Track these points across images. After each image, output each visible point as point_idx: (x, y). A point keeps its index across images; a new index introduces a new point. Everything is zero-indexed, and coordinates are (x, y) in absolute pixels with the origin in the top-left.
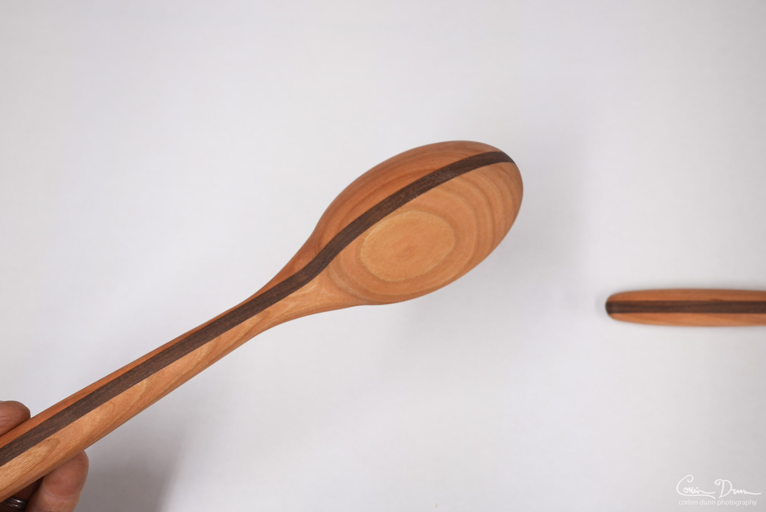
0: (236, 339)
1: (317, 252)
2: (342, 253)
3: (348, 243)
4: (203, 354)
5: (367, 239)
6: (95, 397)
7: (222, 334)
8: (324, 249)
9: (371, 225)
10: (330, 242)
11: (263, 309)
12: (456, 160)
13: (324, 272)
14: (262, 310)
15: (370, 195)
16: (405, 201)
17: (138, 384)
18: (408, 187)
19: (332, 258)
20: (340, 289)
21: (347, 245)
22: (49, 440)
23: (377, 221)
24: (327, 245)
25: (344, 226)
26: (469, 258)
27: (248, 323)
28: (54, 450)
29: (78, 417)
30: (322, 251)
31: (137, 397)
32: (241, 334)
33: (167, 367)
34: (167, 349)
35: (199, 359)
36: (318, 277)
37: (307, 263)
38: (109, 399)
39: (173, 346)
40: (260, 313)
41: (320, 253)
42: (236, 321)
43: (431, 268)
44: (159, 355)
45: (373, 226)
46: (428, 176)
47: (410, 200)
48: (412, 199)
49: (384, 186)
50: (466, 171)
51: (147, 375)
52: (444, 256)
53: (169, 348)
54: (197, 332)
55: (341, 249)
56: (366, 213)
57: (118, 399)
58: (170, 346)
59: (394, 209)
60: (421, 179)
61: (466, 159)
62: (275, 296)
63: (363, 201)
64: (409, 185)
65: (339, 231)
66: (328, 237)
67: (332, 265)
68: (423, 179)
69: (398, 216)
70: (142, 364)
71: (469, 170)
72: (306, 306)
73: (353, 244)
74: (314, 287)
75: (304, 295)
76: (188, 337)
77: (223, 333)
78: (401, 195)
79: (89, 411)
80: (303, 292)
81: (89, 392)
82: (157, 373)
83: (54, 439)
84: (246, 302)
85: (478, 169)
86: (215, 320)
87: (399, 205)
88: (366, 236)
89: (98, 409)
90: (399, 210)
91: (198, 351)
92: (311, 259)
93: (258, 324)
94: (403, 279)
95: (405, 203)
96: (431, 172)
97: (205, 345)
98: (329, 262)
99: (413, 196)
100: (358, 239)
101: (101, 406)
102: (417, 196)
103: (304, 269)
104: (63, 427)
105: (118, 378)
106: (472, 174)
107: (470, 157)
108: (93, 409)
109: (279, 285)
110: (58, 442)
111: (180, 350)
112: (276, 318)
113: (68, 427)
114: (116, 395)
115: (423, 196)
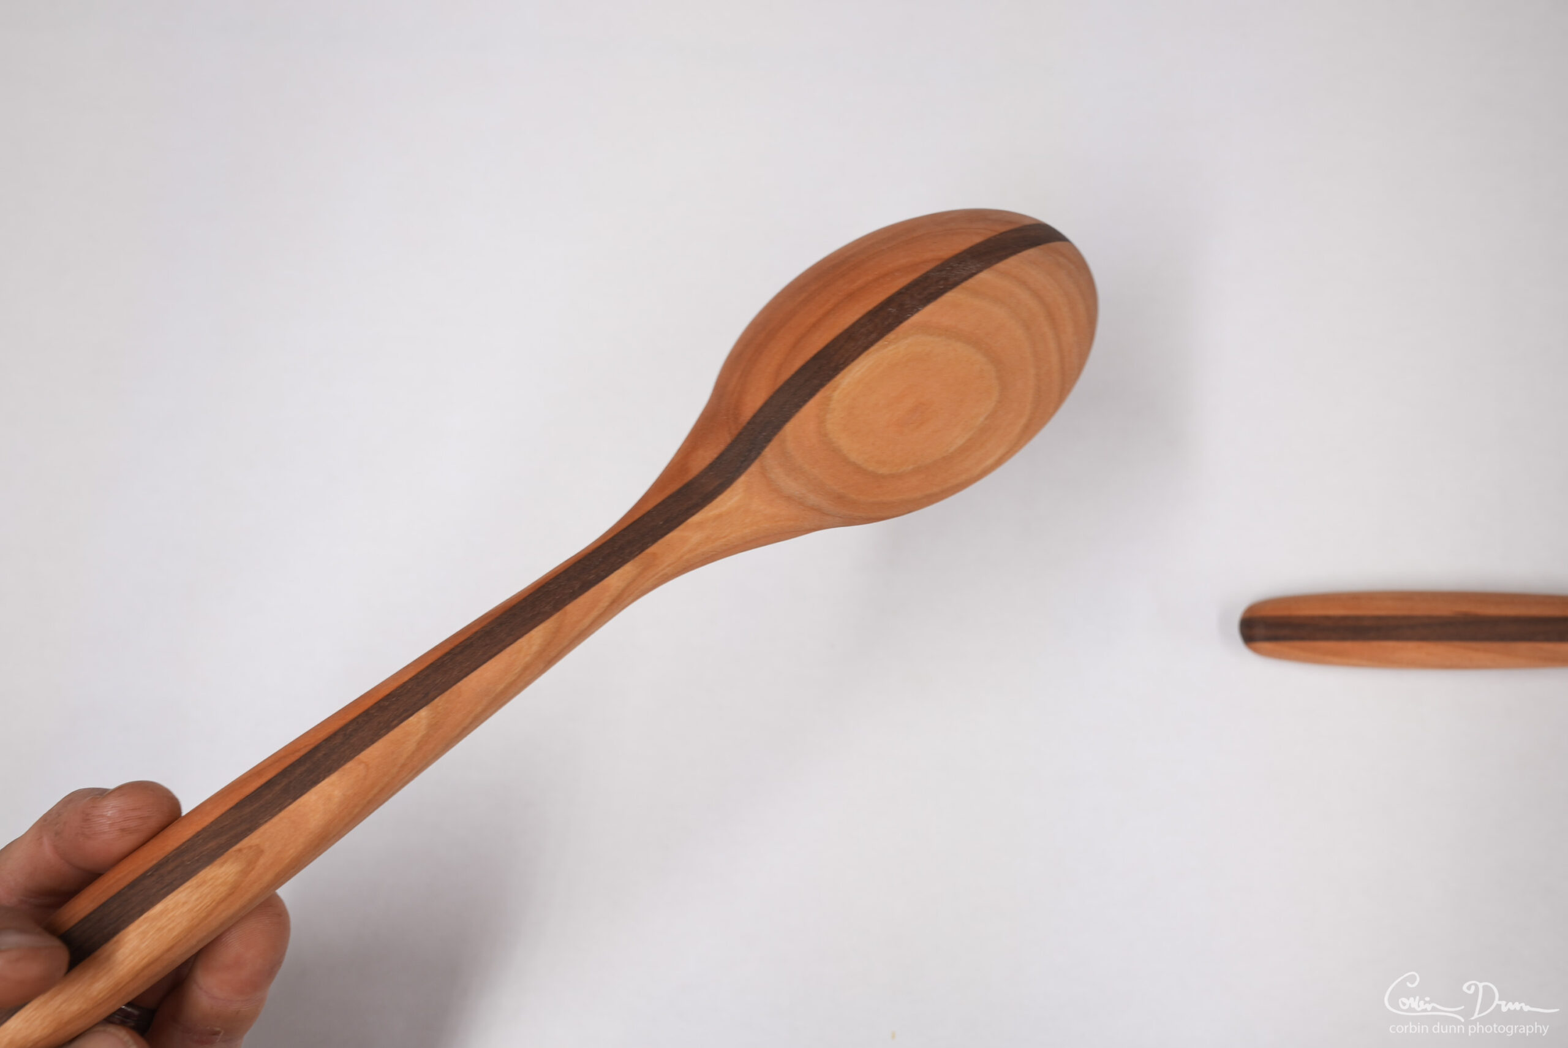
0: (595, 613)
1: (735, 432)
2: (789, 428)
3: (799, 406)
4: (535, 648)
5: (836, 395)
6: (325, 755)
7: (566, 605)
8: (749, 423)
9: (842, 369)
10: (761, 410)
11: (642, 549)
12: (977, 239)
13: (754, 468)
14: (640, 553)
15: (827, 314)
16: (899, 320)
17: (411, 719)
18: (900, 293)
19: (768, 440)
20: (789, 498)
21: (797, 411)
22: (240, 850)
23: (853, 360)
24: (755, 416)
25: (786, 375)
26: (1023, 421)
27: (615, 581)
28: (253, 869)
29: (295, 799)
30: (745, 428)
31: (411, 745)
32: (605, 603)
33: (465, 679)
34: (457, 646)
35: (528, 659)
36: (743, 479)
37: (715, 456)
38: (355, 756)
39: (469, 638)
40: (637, 559)
41: (740, 434)
42: (591, 577)
43: (960, 442)
44: (445, 659)
45: (846, 371)
46: (932, 271)
47: (908, 318)
48: (912, 315)
49: (851, 297)
50: (1000, 259)
51: (426, 700)
52: (981, 419)
53: (461, 643)
54: (514, 606)
55: (786, 419)
56: (827, 347)
57: (374, 752)
58: (462, 639)
59: (881, 335)
60: (921, 277)
61: (995, 237)
62: (661, 523)
63: (815, 326)
64: (901, 289)
65: (777, 386)
66: (755, 400)
67: (770, 453)
68: (925, 277)
69: (890, 348)
70: (411, 679)
71: (1006, 257)
72: (725, 537)
73: (811, 408)
74: (736, 498)
75: (719, 516)
76: (497, 618)
77: (569, 603)
78: (890, 309)
79: (315, 782)
80: (716, 512)
81: (306, 746)
82: (447, 693)
83: (250, 847)
84: (604, 541)
85: (1020, 254)
86: (547, 580)
87: (890, 328)
88: (834, 391)
89: (333, 778)
90: (891, 336)
91: (523, 642)
92: (722, 447)
93: (634, 580)
94: (911, 467)
95: (901, 322)
96: (938, 263)
97: (536, 629)
98: (763, 448)
99: (914, 310)
100: (819, 397)
101: (340, 769)
102: (920, 308)
103: (712, 466)
104: (266, 822)
105: (366, 713)
106: (1012, 263)
107: (1001, 234)
108: (324, 778)
109: (663, 503)
110: (260, 852)
111: (487, 645)
112: (669, 566)
113: (275, 820)
114: (367, 746)
115: (931, 307)
